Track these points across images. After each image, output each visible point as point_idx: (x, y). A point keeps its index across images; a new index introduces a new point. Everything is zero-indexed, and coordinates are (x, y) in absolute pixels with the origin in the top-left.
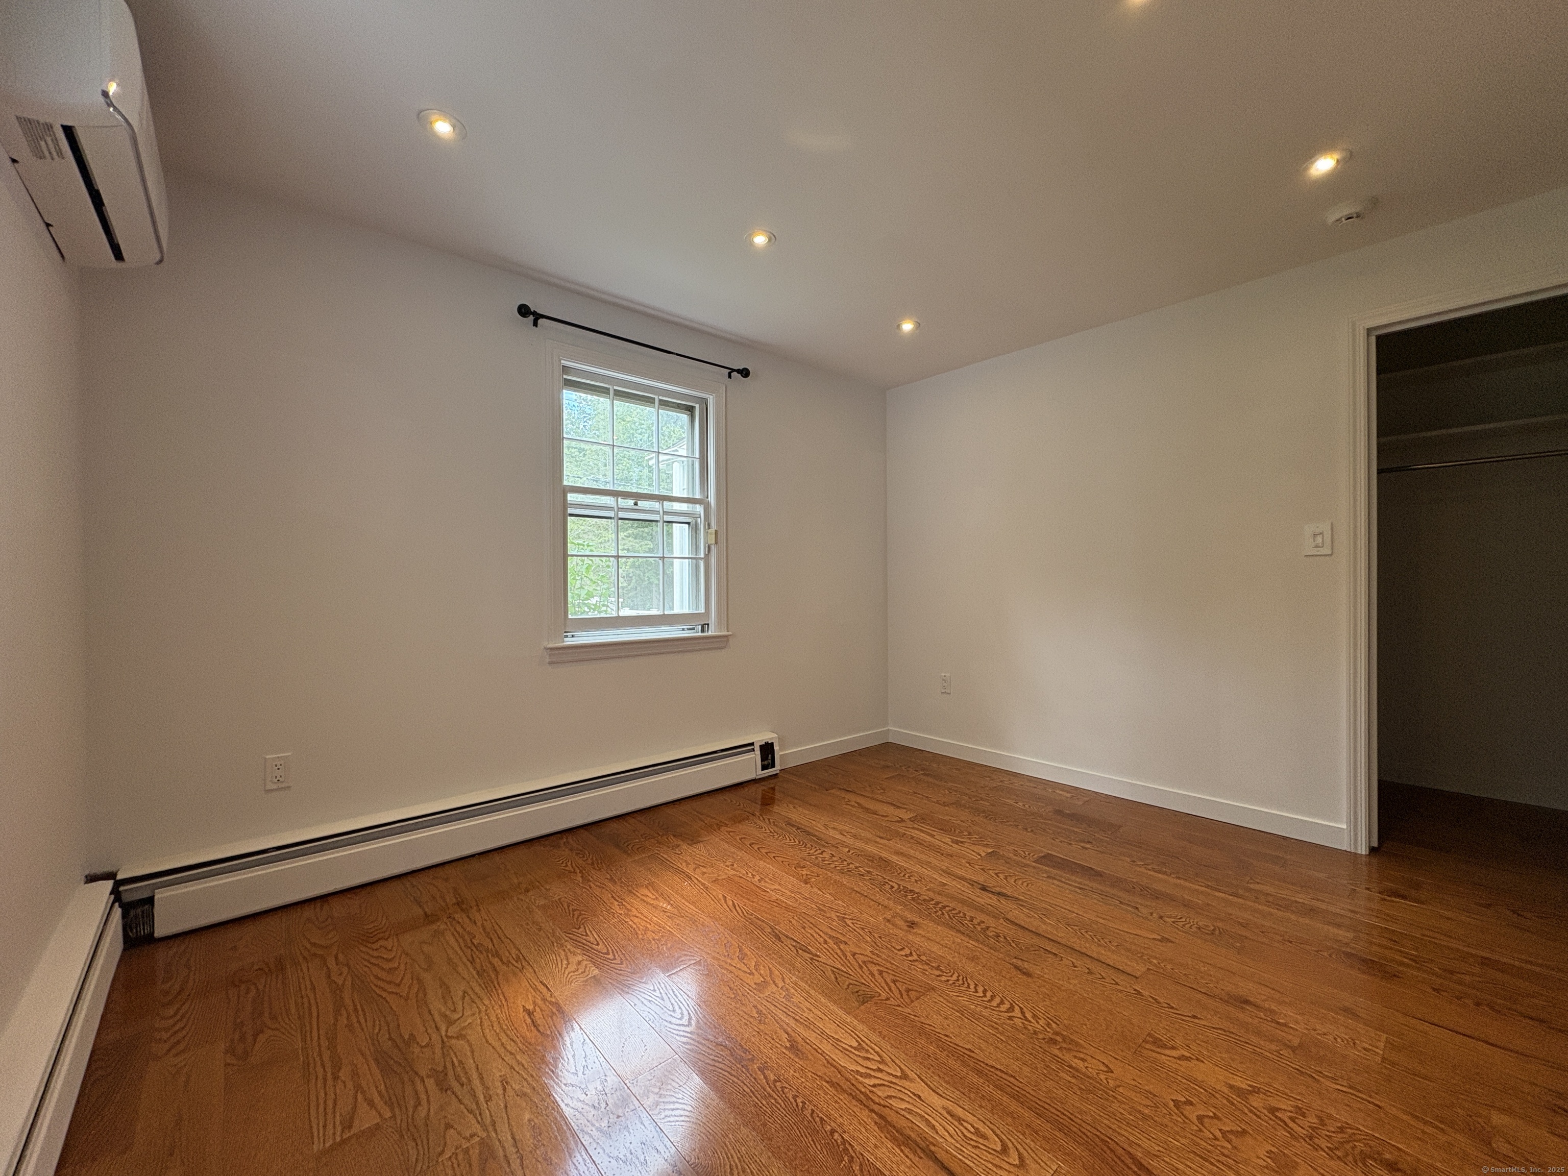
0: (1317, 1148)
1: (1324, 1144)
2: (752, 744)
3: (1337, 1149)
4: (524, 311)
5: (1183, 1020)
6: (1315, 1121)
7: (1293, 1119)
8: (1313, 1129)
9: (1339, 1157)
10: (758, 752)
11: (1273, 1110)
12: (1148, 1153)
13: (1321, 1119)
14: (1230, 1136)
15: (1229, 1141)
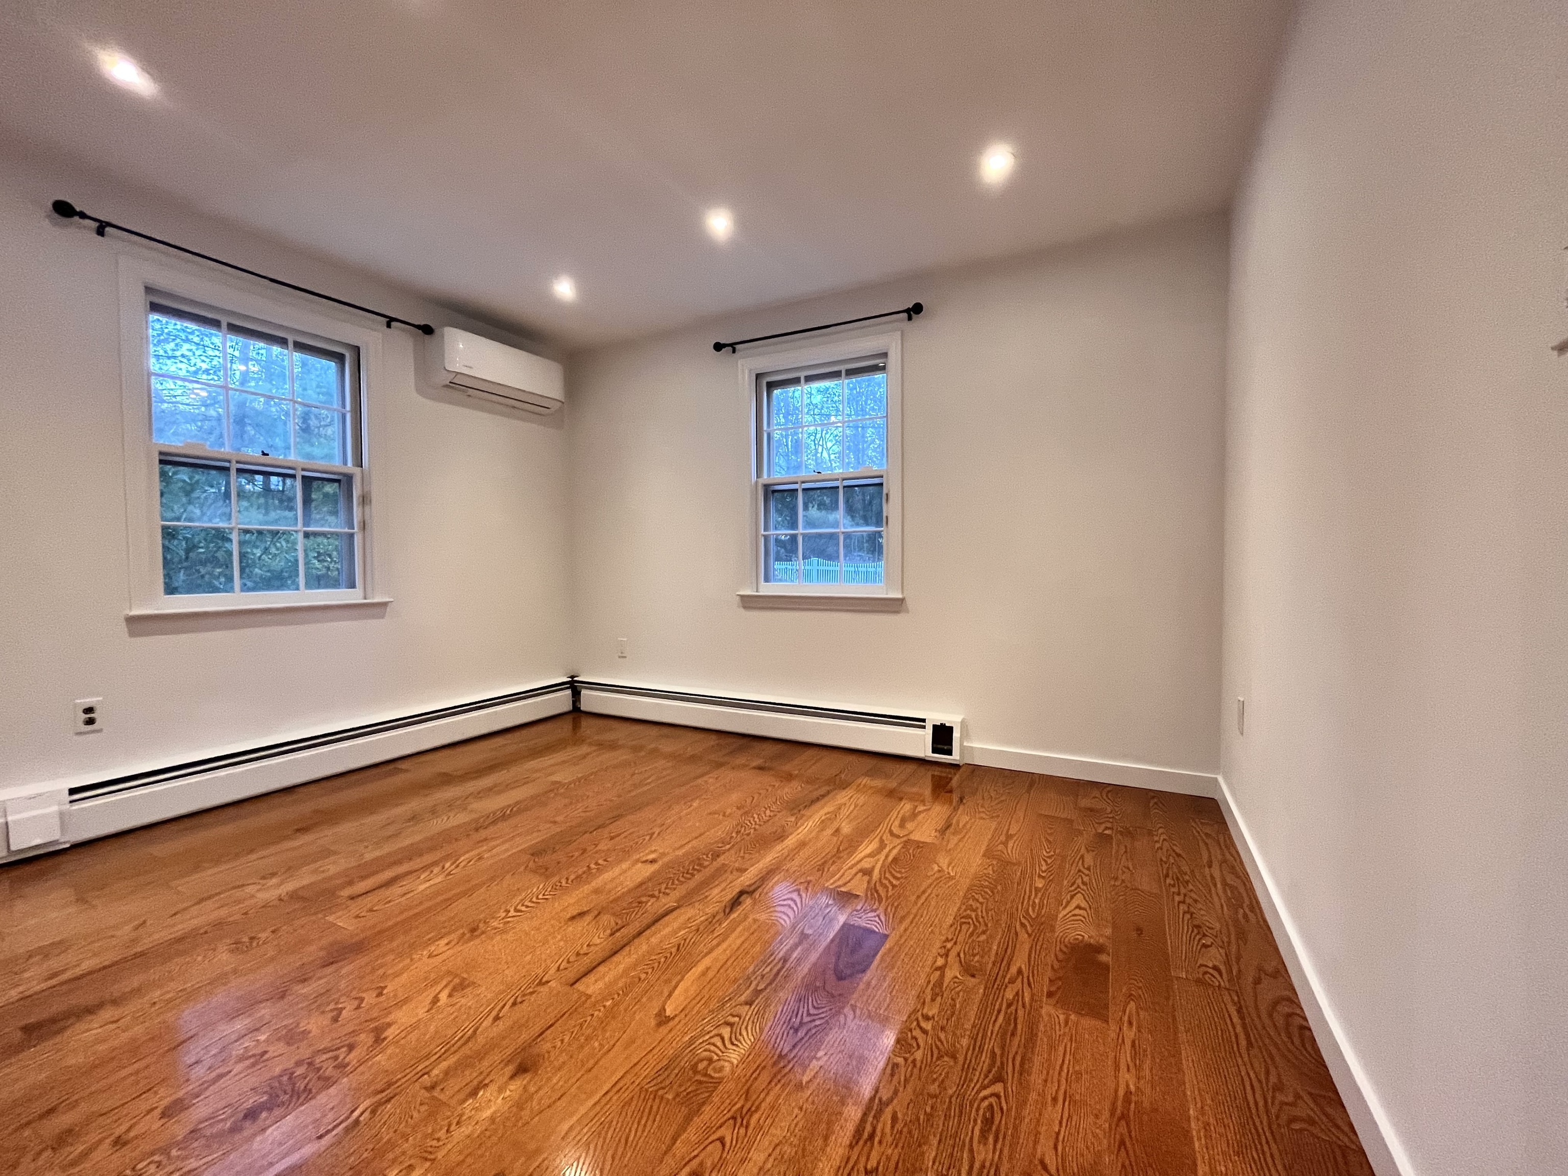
0: (298, 1064)
1: (300, 1071)
2: (924, 720)
3: (290, 1078)
4: (718, 347)
5: (493, 1009)
6: (327, 1074)
7: (336, 1058)
8: (319, 1069)
9: (281, 1076)
10: (929, 731)
11: (351, 1047)
12: (341, 968)
13: (327, 1079)
14: (335, 1013)
15: (332, 1011)
